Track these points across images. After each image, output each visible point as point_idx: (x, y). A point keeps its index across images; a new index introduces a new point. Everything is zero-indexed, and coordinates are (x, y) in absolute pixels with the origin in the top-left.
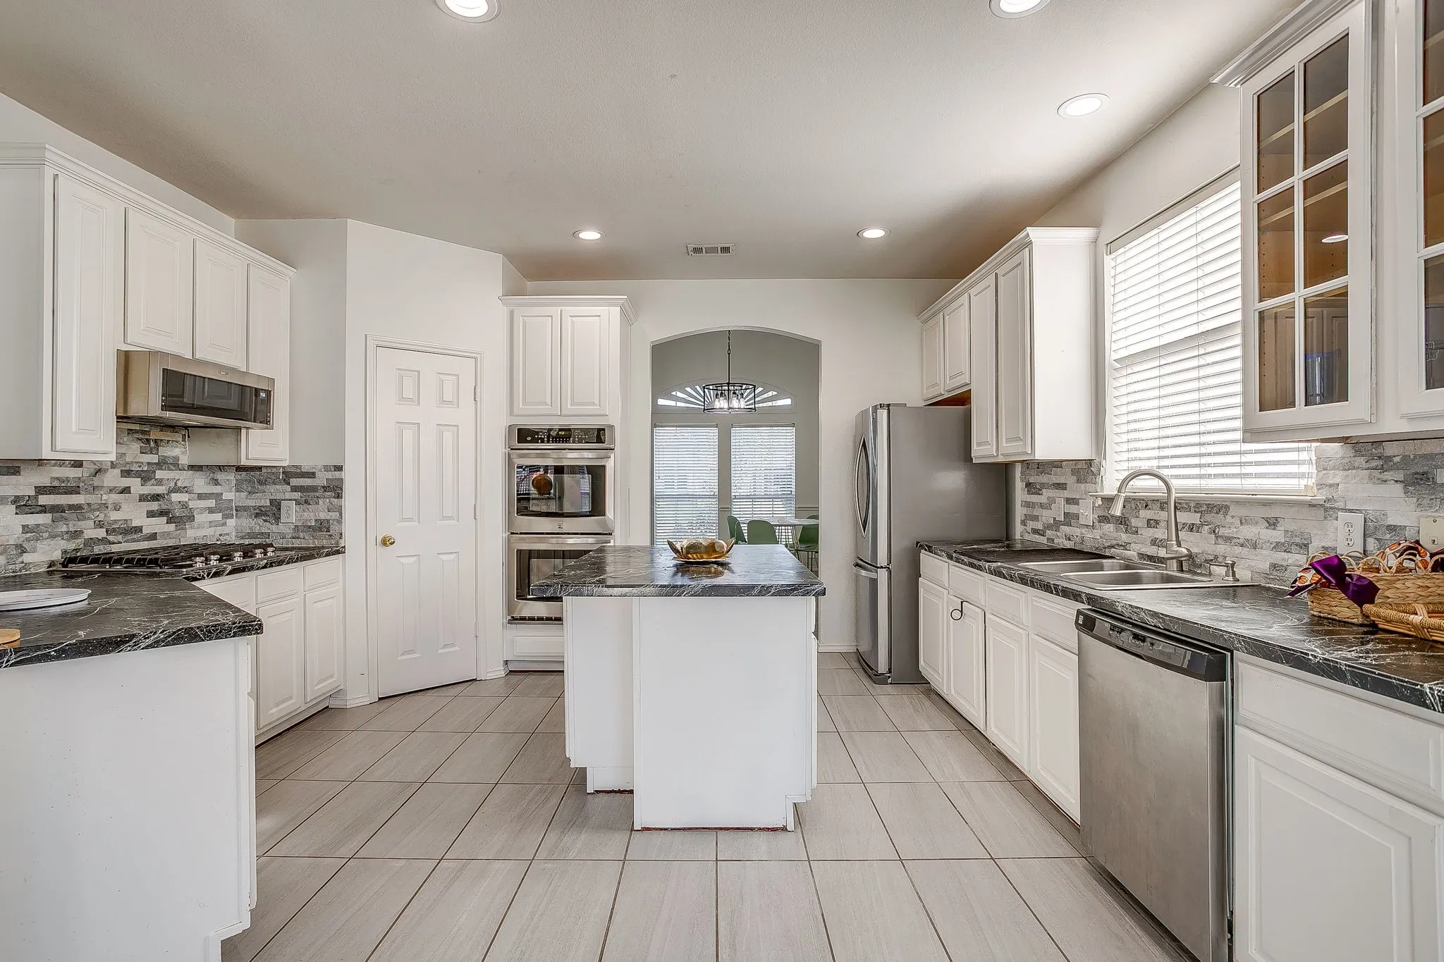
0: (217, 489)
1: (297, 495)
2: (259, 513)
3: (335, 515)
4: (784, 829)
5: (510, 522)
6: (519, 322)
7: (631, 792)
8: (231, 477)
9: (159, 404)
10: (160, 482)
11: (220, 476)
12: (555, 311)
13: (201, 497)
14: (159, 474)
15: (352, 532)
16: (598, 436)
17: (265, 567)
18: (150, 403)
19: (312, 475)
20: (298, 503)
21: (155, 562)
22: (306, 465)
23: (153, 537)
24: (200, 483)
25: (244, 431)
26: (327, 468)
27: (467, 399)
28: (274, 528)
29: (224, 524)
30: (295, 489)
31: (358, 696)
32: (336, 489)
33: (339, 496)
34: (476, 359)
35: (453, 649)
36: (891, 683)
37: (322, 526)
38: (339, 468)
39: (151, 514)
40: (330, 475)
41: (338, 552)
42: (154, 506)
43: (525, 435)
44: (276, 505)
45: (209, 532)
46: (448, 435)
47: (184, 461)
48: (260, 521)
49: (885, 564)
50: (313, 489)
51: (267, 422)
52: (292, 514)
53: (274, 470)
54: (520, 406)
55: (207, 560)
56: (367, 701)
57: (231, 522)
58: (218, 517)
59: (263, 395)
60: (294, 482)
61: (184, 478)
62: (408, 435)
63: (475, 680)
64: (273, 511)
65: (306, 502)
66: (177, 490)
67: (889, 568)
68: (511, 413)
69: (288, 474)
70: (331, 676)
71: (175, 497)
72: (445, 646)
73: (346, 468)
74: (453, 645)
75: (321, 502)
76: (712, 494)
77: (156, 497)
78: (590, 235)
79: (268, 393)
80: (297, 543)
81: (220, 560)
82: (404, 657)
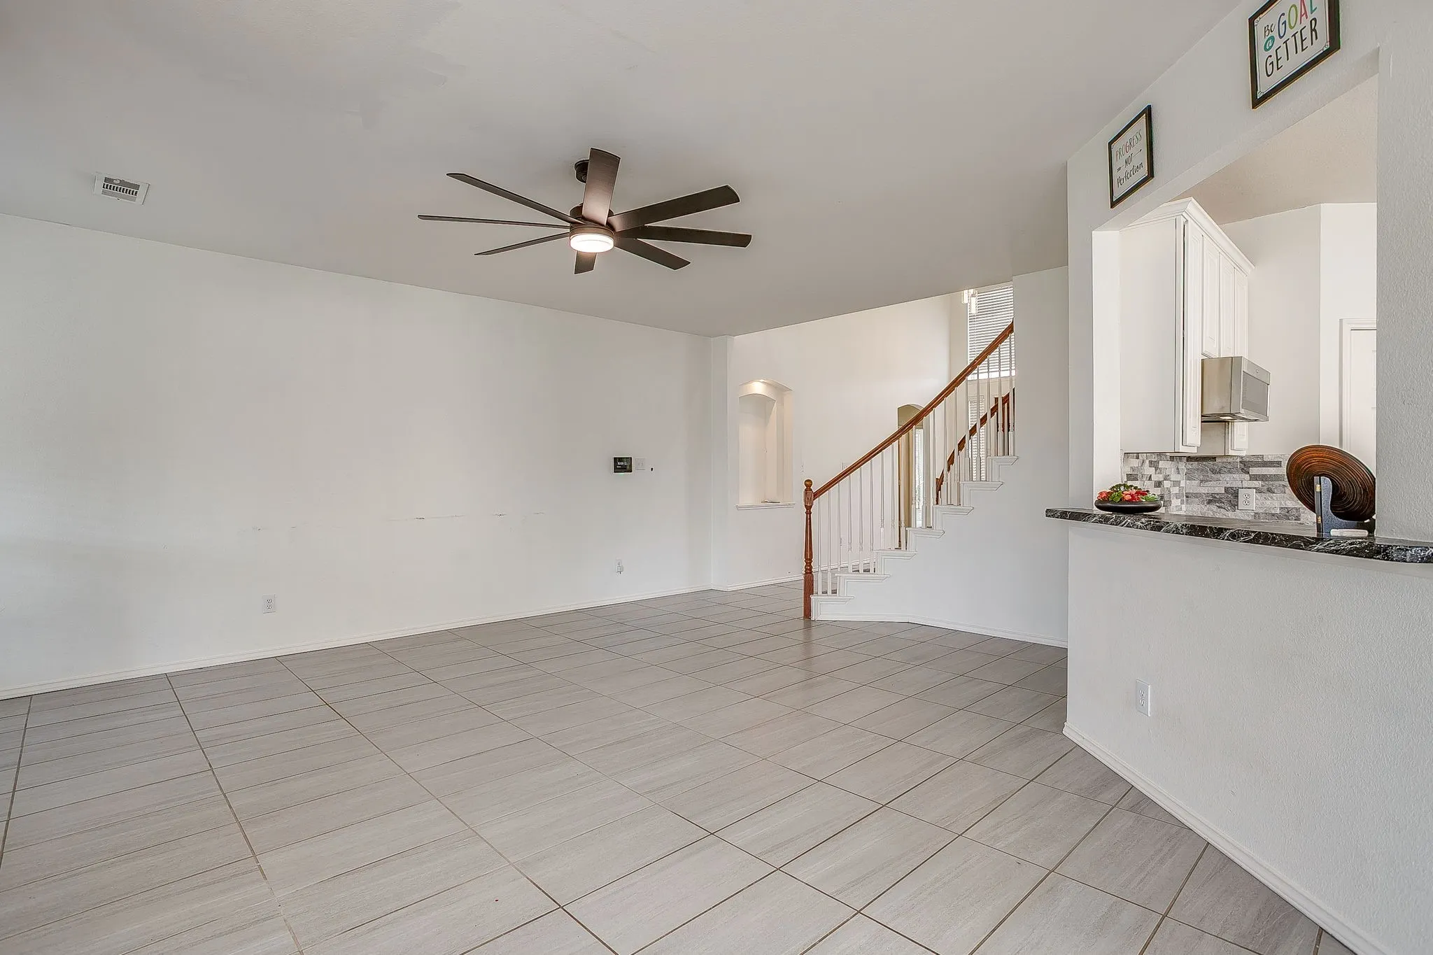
0: (1179, 478)
1: (1258, 484)
2: (1212, 500)
8: (1182, 466)
9: (1241, 402)
13: (1174, 484)
18: (1232, 401)
19: (1277, 464)
20: (1259, 491)
22: (1270, 455)
28: (1230, 515)
30: (1254, 478)
37: (1290, 515)
44: (1233, 492)
48: (1213, 507)
50: (1279, 478)
52: (1252, 502)
53: (1230, 460)
60: (1254, 471)
61: (1169, 467)
64: (1232, 497)
65: (1270, 490)
66: (1166, 478)
69: (1245, 465)
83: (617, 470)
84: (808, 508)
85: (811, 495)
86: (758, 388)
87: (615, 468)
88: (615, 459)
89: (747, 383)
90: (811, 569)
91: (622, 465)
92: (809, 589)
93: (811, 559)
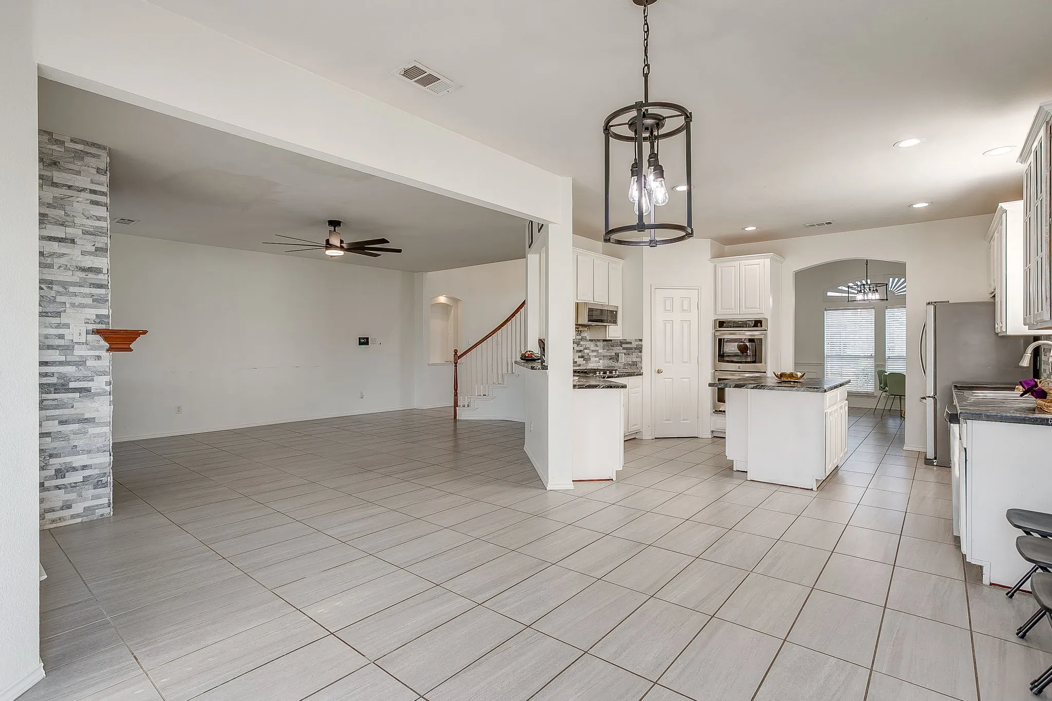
0: (597, 349)
1: (625, 351)
2: (611, 358)
3: (640, 359)
4: (812, 490)
5: (715, 366)
6: (719, 270)
7: (747, 472)
8: (601, 344)
9: (587, 320)
10: (581, 346)
11: (598, 343)
12: (736, 263)
13: (593, 351)
14: (582, 343)
15: (646, 367)
16: (758, 323)
17: (616, 377)
18: (584, 320)
19: (630, 343)
20: (625, 354)
21: (586, 372)
22: (628, 339)
23: (580, 365)
24: (592, 346)
25: (607, 327)
26: (636, 340)
27: (694, 307)
28: (616, 364)
29: (599, 362)
30: (624, 349)
31: (647, 435)
32: (639, 349)
33: (641, 352)
34: (698, 289)
35: (687, 421)
36: (936, 465)
37: (634, 364)
38: (641, 340)
39: (579, 357)
40: (637, 343)
41: (640, 375)
42: (580, 354)
43: (722, 324)
44: (617, 355)
45: (595, 365)
46: (686, 325)
47: (588, 338)
48: (611, 361)
49: (932, 394)
50: (631, 349)
51: (616, 323)
52: (623, 359)
53: (616, 341)
54: (719, 311)
55: (600, 373)
56: (650, 438)
57: (601, 361)
58: (597, 359)
59: (615, 313)
60: (624, 346)
61: (588, 344)
62: (669, 326)
63: (697, 437)
64: (616, 357)
65: (628, 354)
66: (586, 349)
67: (935, 398)
68: (716, 314)
69: (622, 343)
70: (637, 425)
71: (586, 351)
72: (683, 420)
73: (643, 340)
74: (687, 420)
75: (634, 354)
76: (870, 355)
77: (580, 351)
78: (751, 229)
79: (616, 312)
80: (625, 371)
81: (603, 373)
82: (665, 422)
83: (361, 344)
84: (456, 363)
85: (457, 357)
86: (442, 299)
87: (359, 343)
88: (359, 338)
89: (437, 297)
90: (457, 394)
91: (364, 342)
92: (456, 405)
93: (457, 389)
